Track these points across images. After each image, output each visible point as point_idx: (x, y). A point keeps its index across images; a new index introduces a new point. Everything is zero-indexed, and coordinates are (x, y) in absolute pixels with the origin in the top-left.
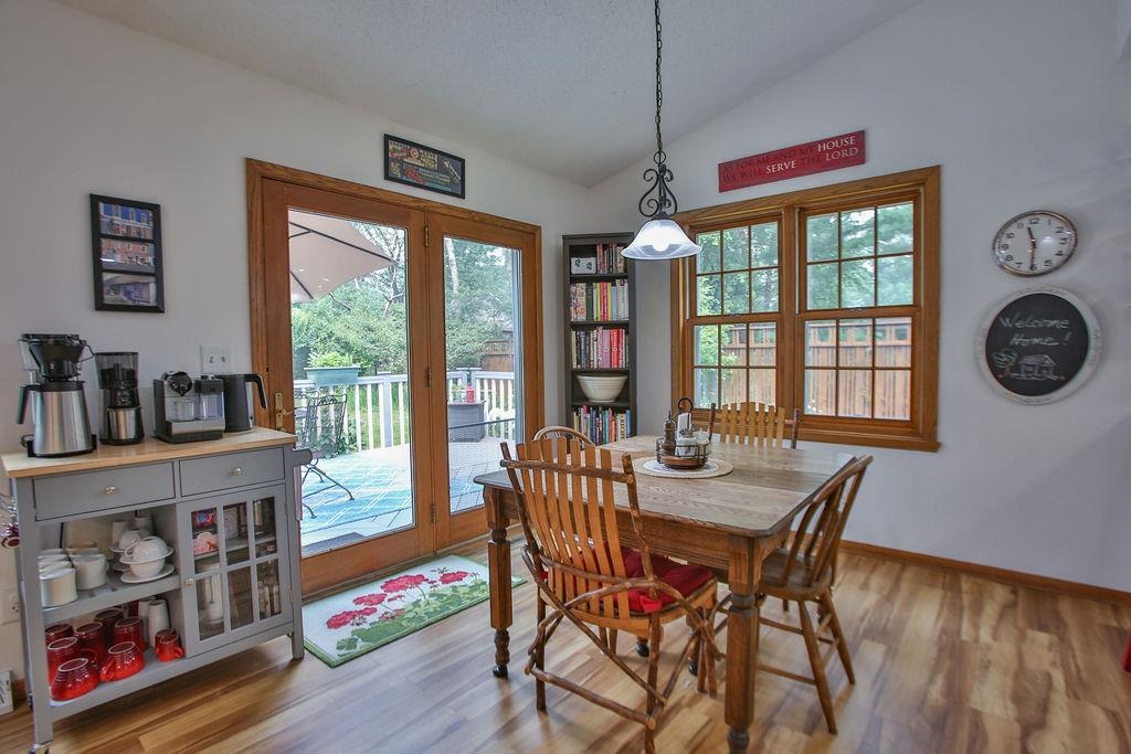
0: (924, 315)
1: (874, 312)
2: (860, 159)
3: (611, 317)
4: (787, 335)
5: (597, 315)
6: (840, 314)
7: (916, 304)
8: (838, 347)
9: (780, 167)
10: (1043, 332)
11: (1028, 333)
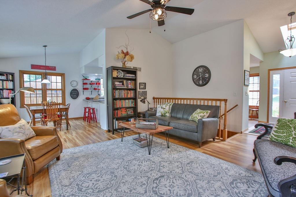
0: (63, 90)
1: (57, 90)
2: (55, 70)
3: (8, 88)
4: (44, 92)
5: (5, 87)
6: (52, 90)
7: (62, 89)
8: (52, 94)
9: (43, 68)
10: (75, 93)
11: (74, 93)
